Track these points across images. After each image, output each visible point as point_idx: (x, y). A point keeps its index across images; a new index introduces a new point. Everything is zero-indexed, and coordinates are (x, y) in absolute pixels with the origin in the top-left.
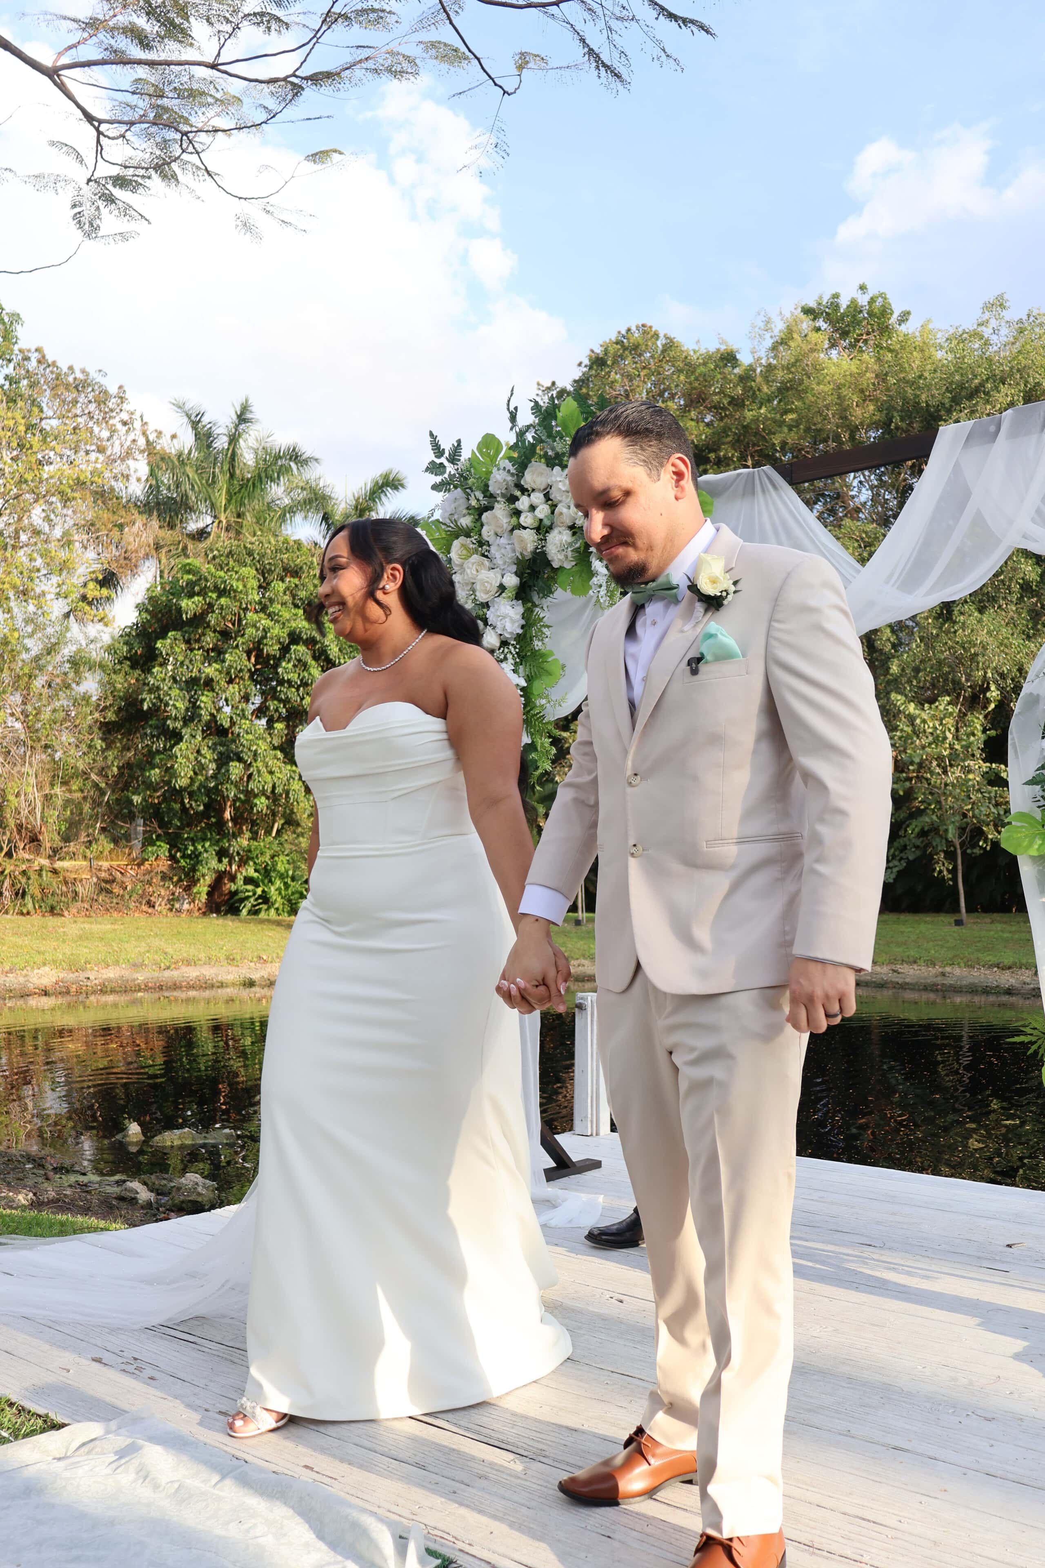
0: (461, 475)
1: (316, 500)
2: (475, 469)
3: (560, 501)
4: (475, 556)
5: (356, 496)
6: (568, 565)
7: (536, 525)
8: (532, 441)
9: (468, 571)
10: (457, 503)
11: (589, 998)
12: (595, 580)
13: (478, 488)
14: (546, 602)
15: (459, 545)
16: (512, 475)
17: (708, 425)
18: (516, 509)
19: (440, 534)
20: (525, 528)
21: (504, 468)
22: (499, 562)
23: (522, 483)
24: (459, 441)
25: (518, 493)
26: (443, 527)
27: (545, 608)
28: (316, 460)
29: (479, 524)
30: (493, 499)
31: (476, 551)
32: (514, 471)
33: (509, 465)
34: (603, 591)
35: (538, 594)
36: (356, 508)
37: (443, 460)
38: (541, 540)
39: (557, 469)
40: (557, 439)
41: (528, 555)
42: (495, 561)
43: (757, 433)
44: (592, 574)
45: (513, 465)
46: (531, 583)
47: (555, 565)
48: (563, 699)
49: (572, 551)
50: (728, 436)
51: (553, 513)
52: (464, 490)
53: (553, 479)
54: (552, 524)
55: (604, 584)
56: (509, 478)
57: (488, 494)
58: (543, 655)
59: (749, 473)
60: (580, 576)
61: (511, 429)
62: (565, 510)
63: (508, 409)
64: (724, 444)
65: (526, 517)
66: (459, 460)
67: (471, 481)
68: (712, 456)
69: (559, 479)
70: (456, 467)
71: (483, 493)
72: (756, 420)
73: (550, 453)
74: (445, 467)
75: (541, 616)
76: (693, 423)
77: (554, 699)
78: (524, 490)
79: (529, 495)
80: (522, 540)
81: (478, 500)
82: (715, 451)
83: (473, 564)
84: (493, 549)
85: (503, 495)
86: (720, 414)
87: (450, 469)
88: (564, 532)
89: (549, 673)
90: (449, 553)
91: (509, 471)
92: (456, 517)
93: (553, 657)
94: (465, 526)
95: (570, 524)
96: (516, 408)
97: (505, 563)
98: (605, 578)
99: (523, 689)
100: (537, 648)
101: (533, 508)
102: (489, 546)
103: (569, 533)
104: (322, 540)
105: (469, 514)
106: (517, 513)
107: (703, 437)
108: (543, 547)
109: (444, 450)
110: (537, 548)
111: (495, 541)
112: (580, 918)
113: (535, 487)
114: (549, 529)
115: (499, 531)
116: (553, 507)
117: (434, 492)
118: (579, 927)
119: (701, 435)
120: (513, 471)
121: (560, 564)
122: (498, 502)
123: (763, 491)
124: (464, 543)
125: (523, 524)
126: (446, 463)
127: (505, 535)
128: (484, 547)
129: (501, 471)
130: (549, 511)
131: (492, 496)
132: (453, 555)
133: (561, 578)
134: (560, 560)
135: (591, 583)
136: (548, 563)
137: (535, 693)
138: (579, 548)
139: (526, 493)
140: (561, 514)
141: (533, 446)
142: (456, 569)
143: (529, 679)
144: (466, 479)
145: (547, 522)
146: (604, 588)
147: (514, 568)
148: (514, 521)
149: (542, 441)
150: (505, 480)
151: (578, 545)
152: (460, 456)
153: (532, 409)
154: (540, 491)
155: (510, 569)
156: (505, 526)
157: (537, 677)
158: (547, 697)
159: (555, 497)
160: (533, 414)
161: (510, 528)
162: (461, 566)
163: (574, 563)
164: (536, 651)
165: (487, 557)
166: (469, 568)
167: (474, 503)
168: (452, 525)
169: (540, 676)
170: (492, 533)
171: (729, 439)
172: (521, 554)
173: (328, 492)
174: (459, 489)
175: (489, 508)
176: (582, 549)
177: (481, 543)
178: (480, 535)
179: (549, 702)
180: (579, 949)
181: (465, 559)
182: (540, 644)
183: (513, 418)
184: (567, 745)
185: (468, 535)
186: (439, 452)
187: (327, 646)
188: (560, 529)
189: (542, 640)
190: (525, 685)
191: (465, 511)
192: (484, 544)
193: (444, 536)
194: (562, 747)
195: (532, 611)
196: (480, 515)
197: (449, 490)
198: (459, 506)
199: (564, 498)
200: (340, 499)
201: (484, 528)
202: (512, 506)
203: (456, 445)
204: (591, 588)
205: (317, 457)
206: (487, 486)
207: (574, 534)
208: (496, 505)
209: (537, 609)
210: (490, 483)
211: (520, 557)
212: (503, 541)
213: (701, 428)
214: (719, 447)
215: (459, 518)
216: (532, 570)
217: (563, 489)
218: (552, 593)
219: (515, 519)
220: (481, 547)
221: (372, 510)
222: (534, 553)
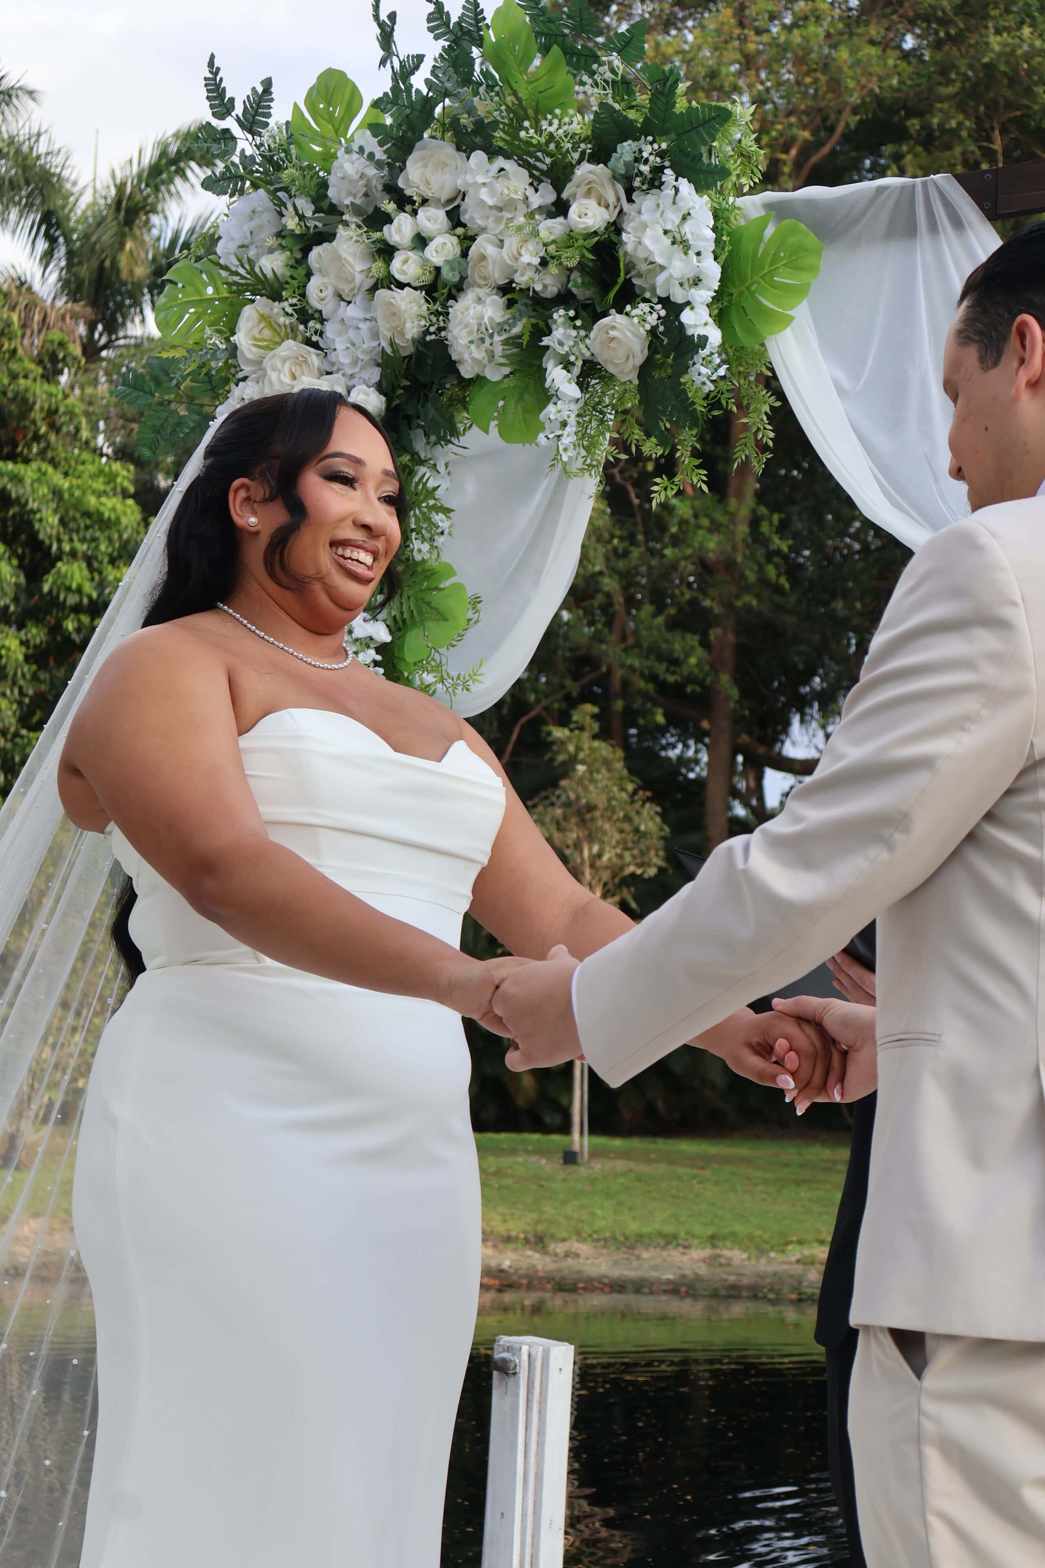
0: (268, 159)
1: (28, 183)
2: (299, 146)
3: (483, 230)
4: (290, 343)
5: (119, 176)
6: (493, 375)
7: (427, 279)
8: (425, 91)
9: (273, 376)
10: (257, 221)
11: (525, 1349)
12: (551, 410)
13: (303, 191)
14: (444, 454)
15: (256, 316)
16: (379, 165)
17: (906, 56)
18: (384, 242)
19: (216, 289)
20: (401, 286)
21: (361, 150)
22: (342, 357)
23: (401, 183)
24: (267, 84)
25: (390, 207)
26: (224, 273)
27: (441, 468)
28: (31, 93)
29: (302, 271)
30: (333, 218)
31: (292, 332)
32: (384, 157)
33: (371, 143)
34: (569, 437)
35: (426, 435)
36: (118, 202)
37: (230, 123)
38: (437, 314)
39: (479, 156)
40: (482, 89)
41: (406, 348)
42: (332, 356)
43: (1013, 80)
44: (546, 396)
45: (381, 144)
46: (410, 411)
47: (467, 371)
48: (474, 675)
49: (505, 342)
50: (949, 82)
51: (465, 254)
52: (273, 194)
53: (469, 178)
54: (463, 279)
55: (572, 420)
56: (372, 171)
57: (325, 205)
58: (430, 574)
59: (903, 187)
60: (521, 398)
61: (383, 62)
62: (491, 250)
63: (376, 17)
64: (941, 99)
65: (405, 261)
66: (267, 124)
67: (286, 175)
68: (914, 124)
69: (480, 179)
70: (258, 140)
71: (314, 202)
72: (1009, 55)
73: (465, 120)
74: (234, 139)
75: (431, 484)
76: (873, 51)
77: (452, 673)
78: (404, 202)
79: (415, 213)
80: (393, 313)
81: (302, 217)
82: (919, 114)
83: (284, 361)
84: (330, 329)
85: (357, 210)
86: (936, 32)
87: (245, 144)
88: (489, 300)
89: (441, 616)
90: (233, 333)
91: (371, 156)
92: (252, 253)
93: (453, 580)
94: (270, 275)
95: (502, 282)
96: (393, 16)
97: (355, 361)
98: (575, 408)
99: (381, 649)
100: (418, 557)
101: (421, 241)
102: (322, 321)
103: (500, 301)
104: (37, 270)
105: (282, 247)
106: (386, 251)
107: (895, 82)
108: (440, 329)
109: (232, 100)
110: (427, 332)
111: (335, 311)
112: (576, 1147)
113: (428, 194)
114: (457, 290)
115: (345, 289)
116: (468, 240)
117: (209, 194)
118: (572, 1168)
119: (889, 76)
120: (380, 155)
121: (477, 370)
122: (346, 224)
123: (933, 227)
124: (266, 311)
125: (398, 276)
126: (237, 131)
127: (358, 299)
128: (311, 324)
129: (355, 156)
130: (458, 251)
131: (334, 211)
132: (241, 338)
133: (479, 400)
134: (477, 361)
135: (542, 416)
136: (451, 367)
137: (409, 658)
138: (519, 337)
139: (408, 208)
140: (483, 257)
141: (427, 104)
142: (247, 369)
143: (397, 627)
144: (278, 168)
145: (448, 275)
146: (571, 429)
147: (375, 374)
148: (377, 269)
149: (446, 94)
150: (362, 176)
151: (516, 330)
152: (269, 115)
153: (429, 20)
154: (438, 203)
155: (365, 375)
156: (359, 278)
157: (414, 624)
158: (438, 668)
159: (472, 219)
160: (431, 30)
161: (369, 283)
162: (258, 363)
163: (507, 370)
164: (416, 563)
165: (315, 346)
166: (274, 369)
167: (291, 223)
168: (241, 271)
169: (423, 621)
170: (329, 293)
171: (950, 90)
172: (392, 343)
173: (55, 164)
174: (261, 191)
175: (326, 237)
176: (525, 339)
177: (304, 315)
178: (303, 295)
179: (442, 680)
180: (569, 1218)
181: (268, 348)
182: (426, 547)
183: (386, 38)
184: (561, 758)
185: (276, 297)
186: (222, 104)
187: (33, 512)
188: (480, 292)
189: (432, 539)
190: (387, 638)
191: (271, 242)
192: (312, 317)
193: (226, 295)
194: (552, 760)
195: (411, 473)
196: (306, 251)
197: (242, 192)
198: (261, 227)
199: (490, 224)
200: (81, 184)
201: (313, 280)
202: (377, 235)
203: (260, 90)
204: (543, 429)
205: (31, 85)
206: (324, 185)
207: (510, 304)
208: (341, 230)
209: (422, 470)
210: (332, 180)
211: (389, 350)
212: (352, 312)
213: (891, 62)
214: (931, 106)
215: (258, 257)
216: (414, 380)
217: (490, 202)
218: (455, 433)
219: (380, 263)
220: (305, 323)
221: (154, 211)
222: (420, 342)
